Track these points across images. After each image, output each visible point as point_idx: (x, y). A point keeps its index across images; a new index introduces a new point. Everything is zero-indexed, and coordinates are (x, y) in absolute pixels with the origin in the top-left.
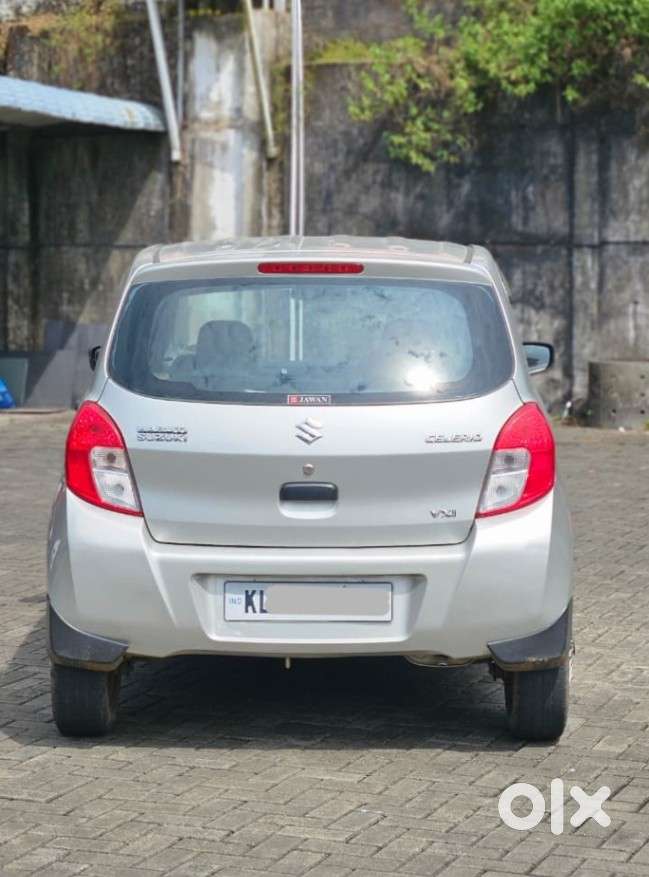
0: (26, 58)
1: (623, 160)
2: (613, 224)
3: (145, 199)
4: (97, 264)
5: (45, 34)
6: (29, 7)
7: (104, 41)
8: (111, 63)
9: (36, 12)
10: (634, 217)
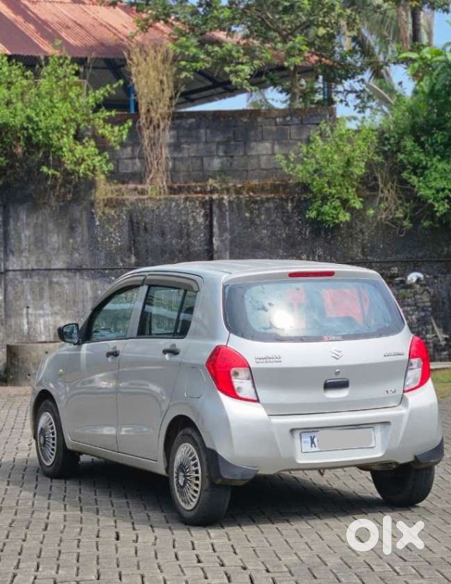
1: (17, 219)
2: (12, 259)
10: (26, 254)
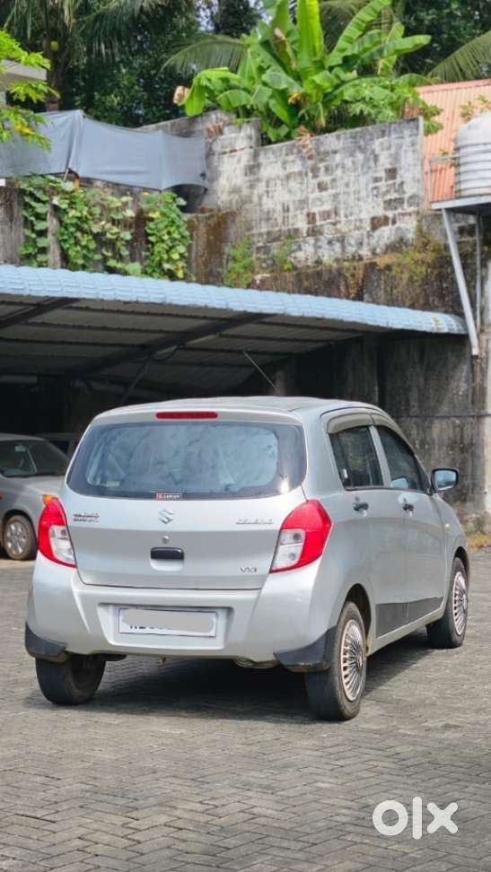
0: (375, 284)
3: (456, 384)
4: (424, 431)
5: (388, 267)
6: (381, 249)
7: (427, 271)
8: (432, 286)
9: (385, 252)
